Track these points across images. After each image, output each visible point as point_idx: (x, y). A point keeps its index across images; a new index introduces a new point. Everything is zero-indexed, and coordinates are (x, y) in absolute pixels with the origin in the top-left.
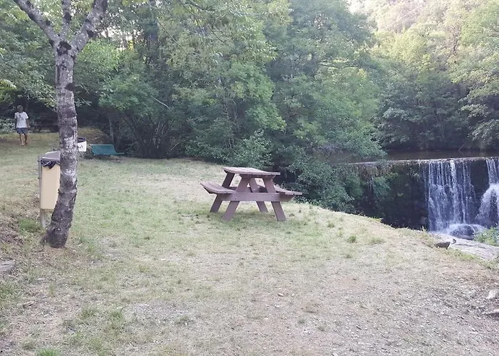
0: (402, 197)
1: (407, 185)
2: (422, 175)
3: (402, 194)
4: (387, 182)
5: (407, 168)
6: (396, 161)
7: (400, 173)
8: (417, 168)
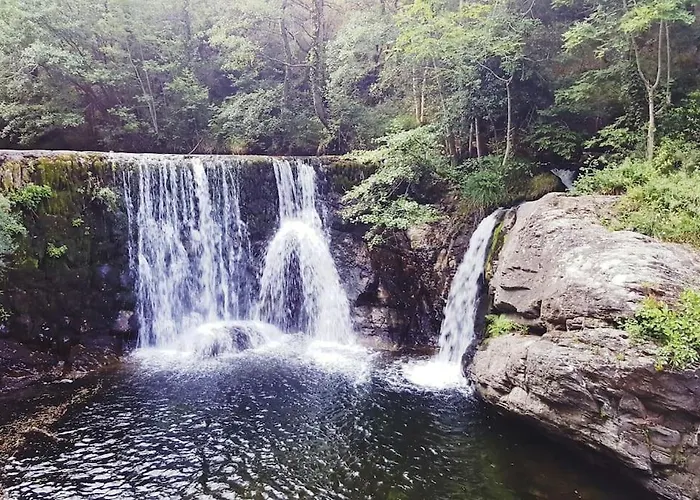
0: (63, 256)
1: (77, 222)
2: (122, 196)
3: (63, 249)
4: (14, 209)
5: (78, 174)
6: (48, 152)
7: (59, 186)
8: (107, 175)
